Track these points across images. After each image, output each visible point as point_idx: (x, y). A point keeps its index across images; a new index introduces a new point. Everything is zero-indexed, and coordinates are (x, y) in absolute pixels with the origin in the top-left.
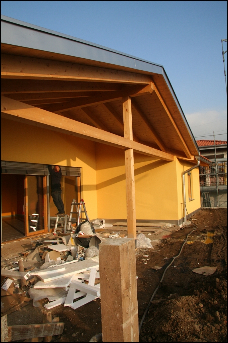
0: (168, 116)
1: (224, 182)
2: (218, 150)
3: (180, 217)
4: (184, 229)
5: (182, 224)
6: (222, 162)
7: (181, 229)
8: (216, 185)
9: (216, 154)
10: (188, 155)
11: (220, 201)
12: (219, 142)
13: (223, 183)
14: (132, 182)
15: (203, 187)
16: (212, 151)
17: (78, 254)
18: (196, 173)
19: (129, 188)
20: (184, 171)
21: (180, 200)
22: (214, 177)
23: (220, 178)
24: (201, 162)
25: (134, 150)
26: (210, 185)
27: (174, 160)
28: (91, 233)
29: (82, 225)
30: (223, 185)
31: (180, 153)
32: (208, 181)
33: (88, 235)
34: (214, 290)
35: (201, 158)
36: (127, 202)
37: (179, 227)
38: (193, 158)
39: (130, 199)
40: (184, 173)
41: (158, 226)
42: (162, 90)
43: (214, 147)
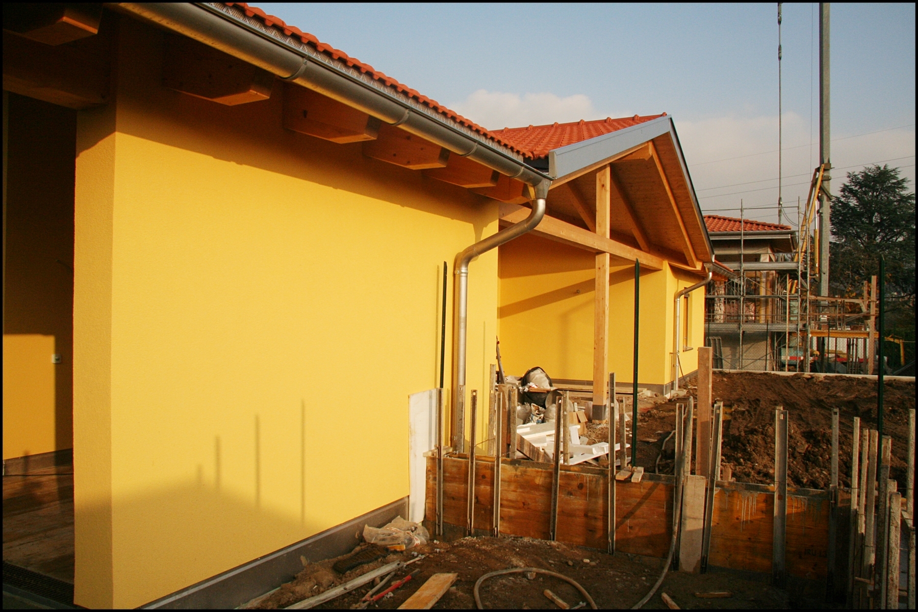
0: (666, 194)
1: (755, 316)
2: (749, 244)
3: (667, 381)
4: (674, 400)
5: (669, 394)
6: (756, 270)
7: (670, 400)
8: (738, 322)
9: (744, 251)
10: (692, 260)
11: (744, 357)
12: (752, 223)
13: (753, 318)
14: (606, 308)
15: (710, 325)
16: (736, 244)
17: (533, 415)
18: (699, 296)
19: (601, 318)
20: (679, 290)
21: (669, 348)
22: (733, 303)
23: (748, 306)
24: (714, 273)
25: (611, 254)
26: (722, 322)
27: (664, 269)
28: (547, 386)
29: (532, 374)
30: (755, 322)
31: (675, 255)
32: (720, 312)
33: (542, 388)
34: (737, 444)
35: (715, 267)
36: (595, 342)
37: (665, 398)
38: (699, 267)
39: (601, 336)
40: (678, 295)
41: (629, 393)
42: (663, 152)
43: (740, 235)
